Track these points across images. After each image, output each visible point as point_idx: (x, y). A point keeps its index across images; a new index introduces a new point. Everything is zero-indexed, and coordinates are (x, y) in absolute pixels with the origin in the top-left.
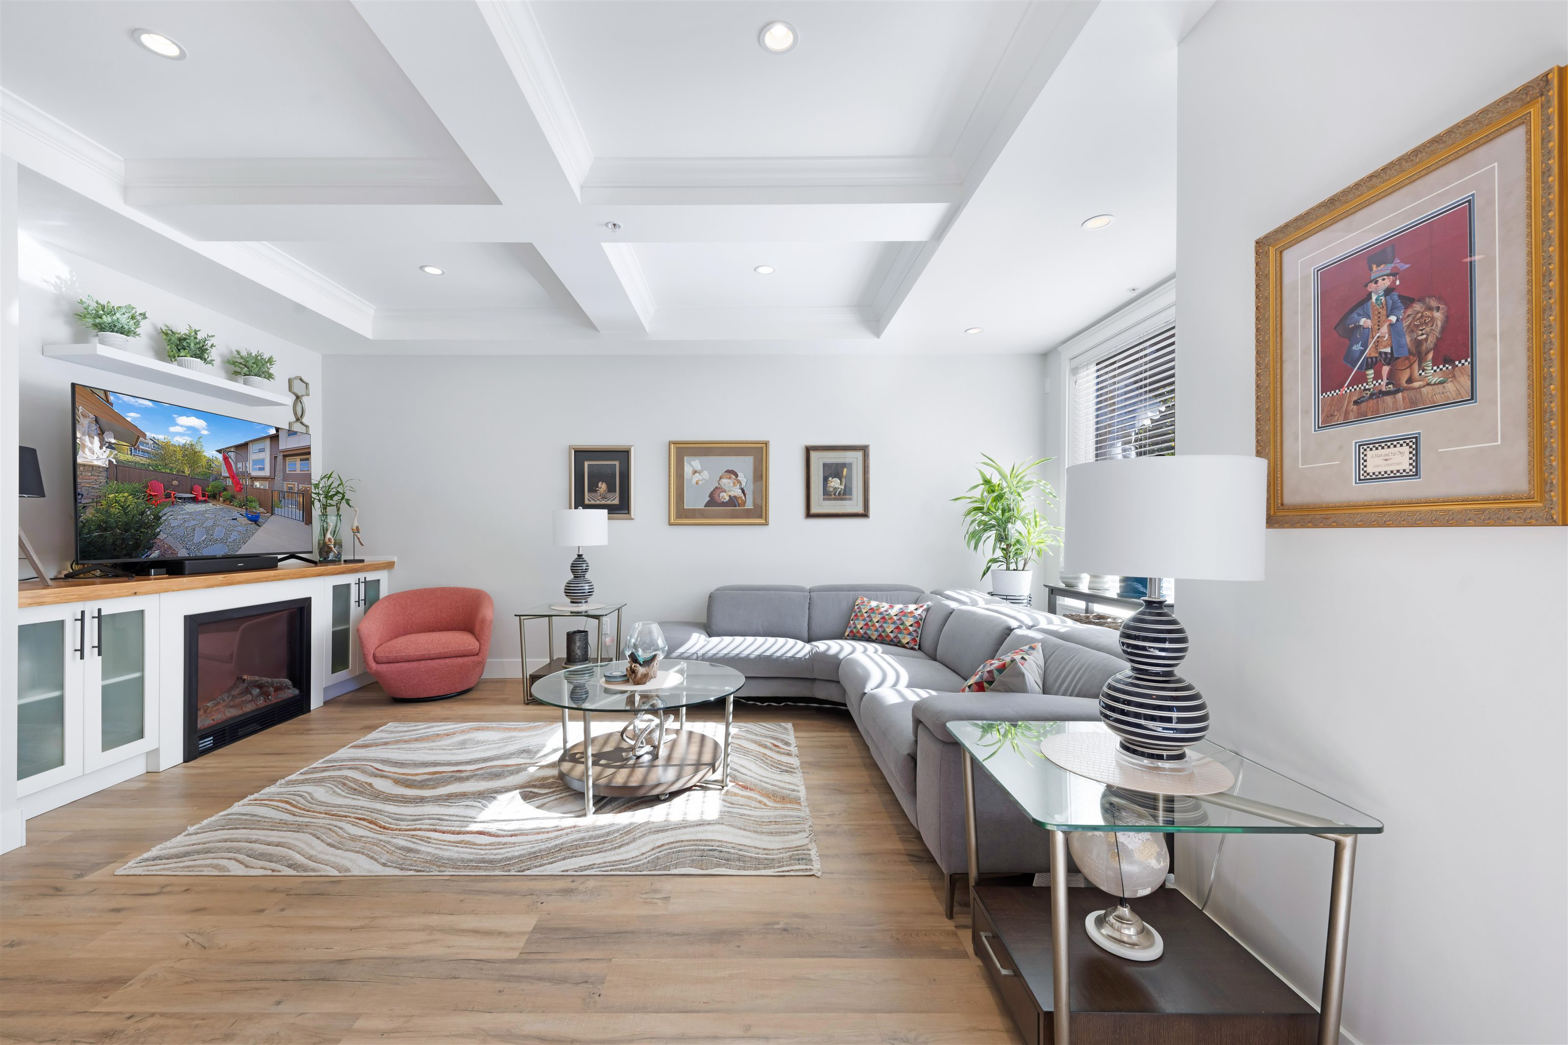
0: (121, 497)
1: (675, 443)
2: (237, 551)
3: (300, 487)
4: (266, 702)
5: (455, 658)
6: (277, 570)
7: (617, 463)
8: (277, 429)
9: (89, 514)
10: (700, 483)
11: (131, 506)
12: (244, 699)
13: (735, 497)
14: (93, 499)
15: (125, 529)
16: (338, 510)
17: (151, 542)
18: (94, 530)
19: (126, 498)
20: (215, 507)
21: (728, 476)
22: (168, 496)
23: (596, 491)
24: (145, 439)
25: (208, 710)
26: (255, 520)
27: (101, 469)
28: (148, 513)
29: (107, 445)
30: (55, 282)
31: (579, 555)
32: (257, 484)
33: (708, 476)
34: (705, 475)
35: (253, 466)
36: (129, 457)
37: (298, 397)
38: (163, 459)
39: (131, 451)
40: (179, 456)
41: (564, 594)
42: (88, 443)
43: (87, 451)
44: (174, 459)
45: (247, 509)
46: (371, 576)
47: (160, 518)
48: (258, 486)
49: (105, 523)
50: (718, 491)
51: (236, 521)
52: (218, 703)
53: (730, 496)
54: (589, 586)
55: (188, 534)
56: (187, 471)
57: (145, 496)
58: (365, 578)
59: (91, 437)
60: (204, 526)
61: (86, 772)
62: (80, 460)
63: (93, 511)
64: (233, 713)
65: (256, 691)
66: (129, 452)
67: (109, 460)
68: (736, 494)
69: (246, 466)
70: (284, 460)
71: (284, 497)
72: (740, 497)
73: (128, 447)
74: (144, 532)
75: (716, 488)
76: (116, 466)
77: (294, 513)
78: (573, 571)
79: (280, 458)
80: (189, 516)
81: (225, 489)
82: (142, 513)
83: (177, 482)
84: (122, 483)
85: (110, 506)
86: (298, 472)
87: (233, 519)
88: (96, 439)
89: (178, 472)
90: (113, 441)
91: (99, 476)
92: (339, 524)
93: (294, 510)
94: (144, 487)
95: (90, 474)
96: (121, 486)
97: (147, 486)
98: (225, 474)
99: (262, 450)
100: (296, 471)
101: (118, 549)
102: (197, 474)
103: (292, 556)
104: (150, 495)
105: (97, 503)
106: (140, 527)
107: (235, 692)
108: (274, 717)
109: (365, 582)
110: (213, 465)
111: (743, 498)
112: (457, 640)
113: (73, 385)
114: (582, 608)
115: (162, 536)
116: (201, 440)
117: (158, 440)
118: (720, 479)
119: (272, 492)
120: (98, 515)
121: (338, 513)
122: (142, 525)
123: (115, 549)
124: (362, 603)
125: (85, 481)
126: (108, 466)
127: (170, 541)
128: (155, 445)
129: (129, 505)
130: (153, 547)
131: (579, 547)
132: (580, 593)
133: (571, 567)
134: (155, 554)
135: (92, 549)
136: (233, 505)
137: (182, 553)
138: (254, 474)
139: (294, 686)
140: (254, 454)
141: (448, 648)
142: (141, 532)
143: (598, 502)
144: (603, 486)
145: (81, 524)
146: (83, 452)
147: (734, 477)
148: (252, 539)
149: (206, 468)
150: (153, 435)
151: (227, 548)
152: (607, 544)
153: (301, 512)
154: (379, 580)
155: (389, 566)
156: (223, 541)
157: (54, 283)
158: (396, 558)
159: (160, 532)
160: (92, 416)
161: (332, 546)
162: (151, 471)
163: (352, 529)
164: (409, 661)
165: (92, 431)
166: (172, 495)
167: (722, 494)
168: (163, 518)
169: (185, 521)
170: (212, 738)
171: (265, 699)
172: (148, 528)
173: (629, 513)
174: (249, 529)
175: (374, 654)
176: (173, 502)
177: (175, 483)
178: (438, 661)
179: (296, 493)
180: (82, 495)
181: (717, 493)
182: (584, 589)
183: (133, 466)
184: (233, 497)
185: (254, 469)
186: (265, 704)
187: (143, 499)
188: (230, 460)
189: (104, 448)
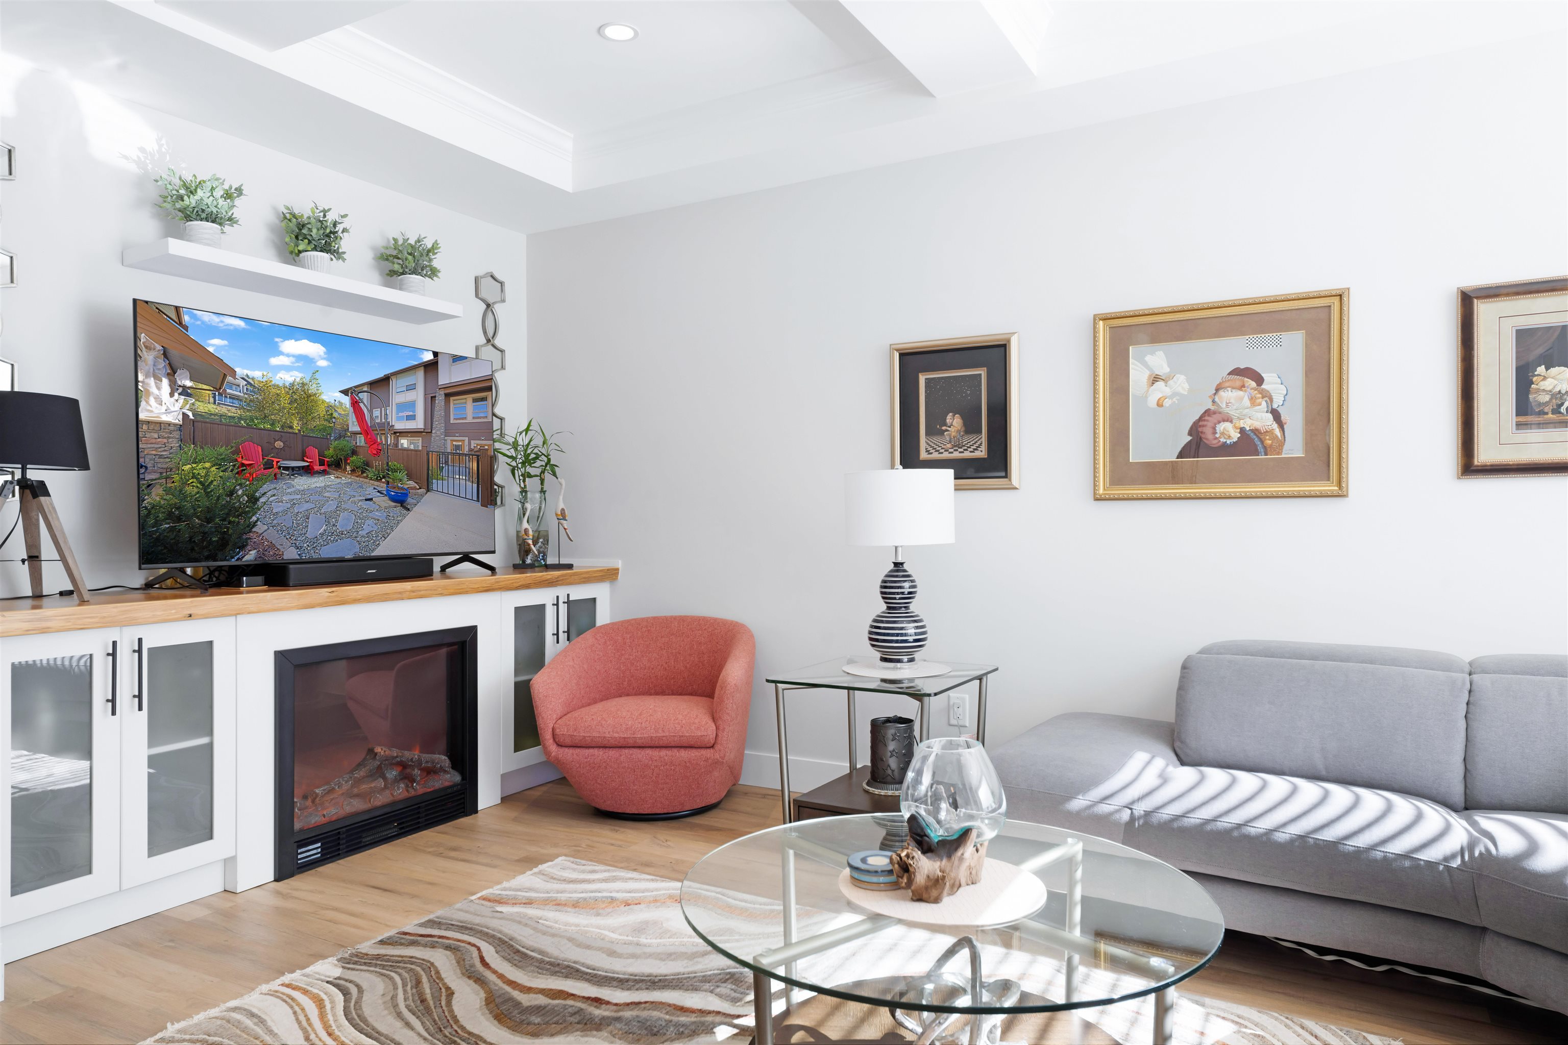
0: (200, 469)
1: (1105, 318)
2: (374, 550)
3: (474, 444)
4: (408, 791)
5: (675, 750)
6: (432, 580)
7: (982, 372)
8: (436, 354)
9: (156, 496)
10: (1167, 403)
11: (215, 483)
12: (373, 785)
13: (1256, 431)
14: (161, 473)
15: (206, 518)
16: (542, 483)
17: (244, 537)
18: (163, 520)
19: (208, 469)
20: (338, 480)
21: (1238, 384)
22: (268, 466)
23: (942, 433)
24: (235, 378)
25: (318, 799)
26: (401, 500)
27: (172, 428)
28: (240, 492)
29: (180, 390)
30: (138, 157)
31: (896, 564)
32: (404, 442)
33: (1186, 386)
34: (1181, 384)
35: (397, 414)
36: (212, 408)
37: (488, 306)
38: (261, 408)
39: (214, 397)
40: (285, 401)
41: (868, 642)
42: (153, 389)
43: (152, 400)
44: (278, 407)
45: (388, 483)
46: (579, 593)
47: (257, 499)
48: (405, 446)
49: (178, 508)
50: (1212, 420)
51: (371, 503)
52: (332, 791)
53: (1242, 431)
54: (917, 627)
55: (298, 525)
56: (297, 426)
57: (234, 466)
58: (568, 595)
59: (158, 379)
60: (323, 511)
61: (124, 887)
62: (142, 416)
63: (160, 491)
64: (357, 806)
65: (392, 774)
66: (212, 400)
67: (184, 414)
68: (1257, 424)
69: (386, 414)
70: (447, 402)
71: (447, 463)
72: (1270, 432)
73: (210, 392)
74: (234, 522)
75: (1207, 412)
76: (193, 421)
77: (463, 489)
78: (885, 596)
79: (440, 399)
80: (299, 496)
81: (354, 452)
82: (231, 493)
83: (282, 444)
84: (202, 448)
85: (185, 483)
86: (470, 419)
87: (366, 500)
88: (165, 382)
89: (282, 427)
90: (188, 383)
91: (169, 438)
92: (543, 506)
93: (463, 482)
94: (233, 453)
95: (156, 436)
96: (200, 452)
97: (237, 452)
98: (354, 427)
99: (411, 388)
100: (465, 418)
101: (196, 548)
102: (311, 430)
103: (466, 557)
104: (243, 465)
105: (166, 478)
106: (228, 514)
107: (361, 773)
108: (419, 818)
109: (568, 602)
110: (335, 415)
111: (1278, 432)
112: (680, 717)
113: (135, 301)
114: (903, 672)
115: (260, 528)
116: (317, 375)
117: (253, 379)
118: (1217, 390)
119: (428, 454)
120: (168, 497)
121: (542, 488)
122: (233, 511)
123: (192, 549)
124: (563, 637)
125: (149, 446)
126: (181, 423)
127: (272, 536)
128: (249, 387)
129: (212, 481)
130: (247, 545)
131: (896, 548)
132: (897, 641)
133: (882, 587)
134: (250, 556)
135: (160, 548)
136: (367, 477)
137: (290, 554)
138: (399, 426)
139: (454, 766)
140: (398, 395)
141: (663, 731)
142: (230, 522)
143: (946, 455)
144: (955, 423)
145: (145, 512)
146: (147, 402)
147: (1253, 384)
148: (397, 530)
149: (325, 420)
150: (246, 372)
151: (358, 546)
152: (954, 542)
153: (475, 486)
154: (594, 600)
155: (610, 575)
156: (352, 534)
157: (136, 159)
158: (620, 561)
159: (256, 521)
160: (159, 347)
161: (530, 542)
162: (244, 427)
163: (557, 515)
164: (605, 747)
165: (159, 369)
166: (274, 463)
167: (1221, 427)
168: (262, 500)
169: (294, 504)
170: (319, 845)
171: (407, 786)
172: (238, 516)
173: (1007, 476)
174: (391, 515)
175: (553, 729)
176: (275, 475)
177: (279, 444)
178: (649, 752)
179: (466, 455)
180: (146, 468)
181: (1210, 424)
182: (906, 635)
183: (218, 421)
184: (367, 464)
185: (399, 419)
186: (405, 795)
187: (232, 471)
188: (361, 405)
189: (176, 395)
